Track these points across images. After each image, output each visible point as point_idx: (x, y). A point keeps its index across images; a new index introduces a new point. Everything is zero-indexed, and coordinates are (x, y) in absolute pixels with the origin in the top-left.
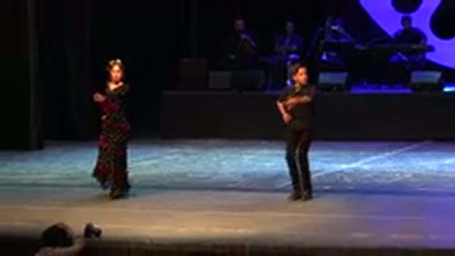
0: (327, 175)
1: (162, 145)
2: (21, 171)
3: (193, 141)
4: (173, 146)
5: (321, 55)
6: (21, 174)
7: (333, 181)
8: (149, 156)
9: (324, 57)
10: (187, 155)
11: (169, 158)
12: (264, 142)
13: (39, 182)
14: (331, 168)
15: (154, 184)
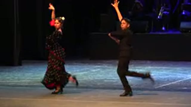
0: (185, 81)
1: (89, 63)
2: (8, 78)
3: (108, 61)
4: (95, 64)
5: (182, 12)
6: (8, 80)
7: (188, 84)
8: (82, 70)
9: (184, 13)
10: (104, 69)
11: (94, 71)
12: (149, 62)
13: (19, 84)
14: (187, 77)
15: (85, 86)
